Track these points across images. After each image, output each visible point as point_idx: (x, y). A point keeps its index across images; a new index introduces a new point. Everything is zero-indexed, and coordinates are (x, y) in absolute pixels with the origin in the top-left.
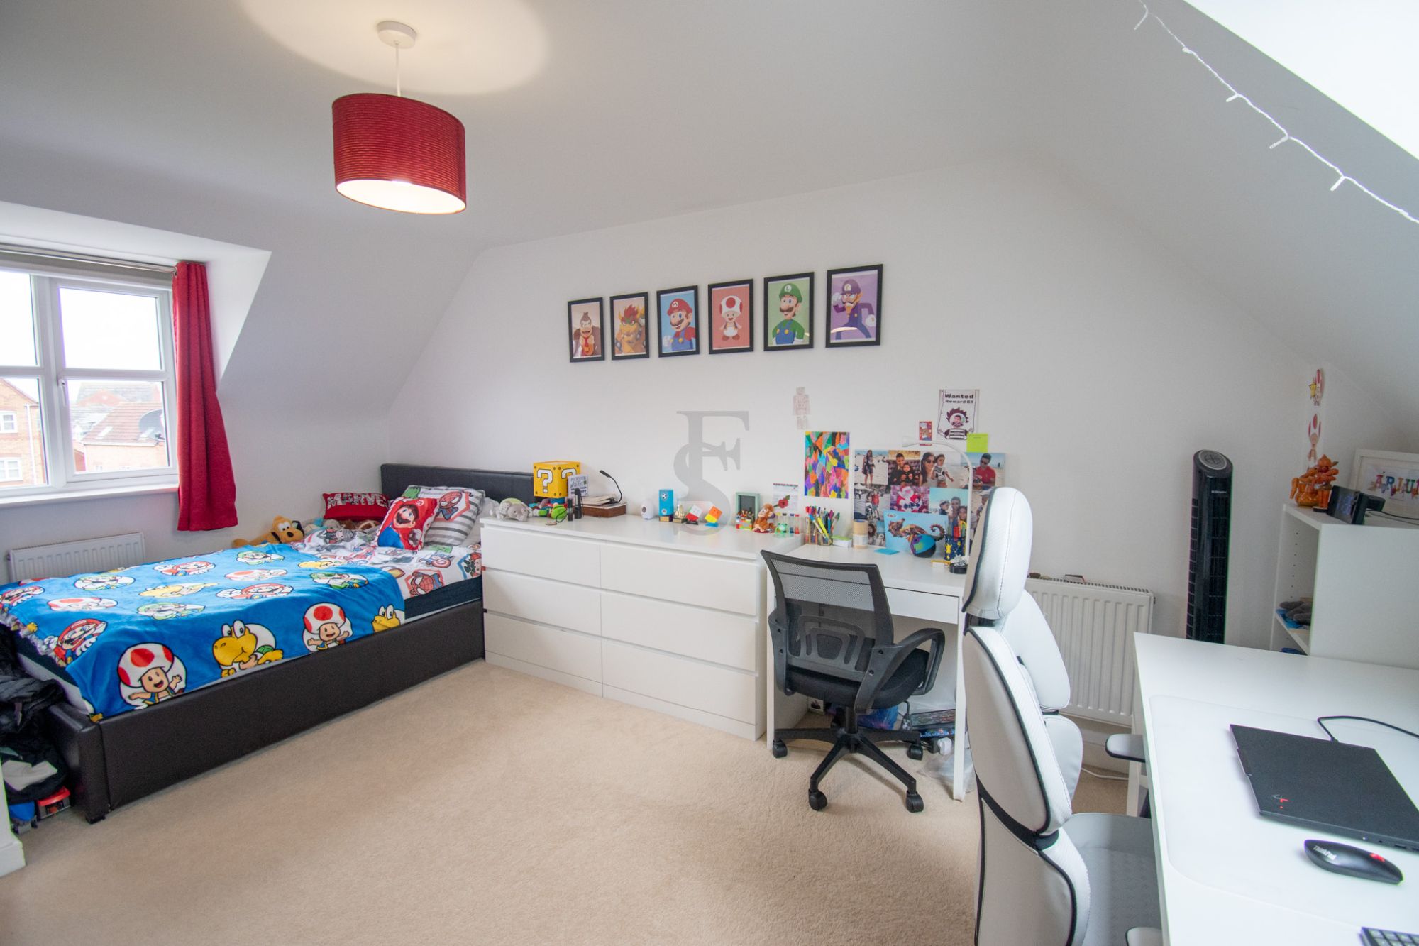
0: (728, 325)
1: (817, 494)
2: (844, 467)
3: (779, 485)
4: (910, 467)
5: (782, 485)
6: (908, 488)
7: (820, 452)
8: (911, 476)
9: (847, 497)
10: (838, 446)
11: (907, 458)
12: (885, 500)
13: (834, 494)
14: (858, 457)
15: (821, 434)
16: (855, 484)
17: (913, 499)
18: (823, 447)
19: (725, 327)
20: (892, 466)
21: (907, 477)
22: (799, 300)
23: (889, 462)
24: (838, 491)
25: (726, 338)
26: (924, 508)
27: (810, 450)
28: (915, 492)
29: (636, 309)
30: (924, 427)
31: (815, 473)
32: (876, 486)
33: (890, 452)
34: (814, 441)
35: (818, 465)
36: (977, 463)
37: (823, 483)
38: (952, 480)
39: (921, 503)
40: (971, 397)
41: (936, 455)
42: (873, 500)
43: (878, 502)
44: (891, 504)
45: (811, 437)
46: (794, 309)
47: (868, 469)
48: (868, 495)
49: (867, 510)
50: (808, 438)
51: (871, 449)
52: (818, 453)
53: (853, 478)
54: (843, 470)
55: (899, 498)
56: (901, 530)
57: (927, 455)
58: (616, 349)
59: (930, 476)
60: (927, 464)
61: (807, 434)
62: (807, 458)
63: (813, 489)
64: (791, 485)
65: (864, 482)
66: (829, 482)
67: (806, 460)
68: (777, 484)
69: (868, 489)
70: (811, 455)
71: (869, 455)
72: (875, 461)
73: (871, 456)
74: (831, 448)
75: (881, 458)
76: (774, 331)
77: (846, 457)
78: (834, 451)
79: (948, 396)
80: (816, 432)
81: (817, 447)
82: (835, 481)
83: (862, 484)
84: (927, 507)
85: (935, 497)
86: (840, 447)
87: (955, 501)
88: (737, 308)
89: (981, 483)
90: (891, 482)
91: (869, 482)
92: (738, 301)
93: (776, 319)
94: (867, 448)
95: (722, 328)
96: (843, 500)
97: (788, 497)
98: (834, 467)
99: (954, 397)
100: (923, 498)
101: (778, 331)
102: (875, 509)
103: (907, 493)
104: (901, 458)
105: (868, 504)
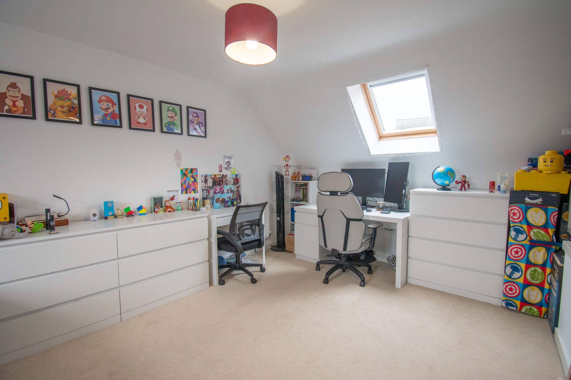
0: (140, 117)
1: (186, 193)
2: (196, 181)
3: (170, 191)
4: (219, 180)
5: (171, 191)
6: (218, 186)
7: (187, 176)
8: (219, 182)
9: (198, 192)
10: (193, 173)
11: (218, 177)
12: (212, 192)
13: (193, 192)
14: (202, 177)
15: (187, 169)
16: (202, 187)
17: (220, 190)
18: (188, 174)
19: (138, 118)
20: (213, 179)
21: (218, 183)
22: (176, 114)
23: (212, 178)
24: (195, 190)
25: (139, 123)
26: (223, 192)
27: (183, 175)
28: (220, 187)
29: (69, 92)
30: (220, 166)
31: (185, 184)
32: (209, 187)
33: (212, 175)
34: (184, 172)
35: (186, 182)
36: (235, 177)
37: (188, 188)
38: (229, 183)
39: (222, 191)
40: (231, 157)
41: (225, 175)
42: (208, 192)
43: (210, 192)
44: (214, 193)
45: (183, 170)
46: (174, 117)
47: (206, 181)
48: (207, 191)
49: (206, 196)
50: (182, 171)
51: (207, 174)
52: (186, 176)
53: (200, 185)
54: (196, 183)
55: (216, 190)
56: (219, 200)
57: (223, 175)
58: (49, 114)
59: (224, 183)
60: (223, 178)
61: (181, 169)
62: (182, 179)
63: (185, 191)
64: (175, 191)
65: (205, 186)
66: (191, 188)
67: (181, 180)
68: (169, 191)
69: (207, 188)
70: (183, 178)
71: (206, 176)
72: (208, 179)
73: (207, 176)
74: (191, 174)
75: (210, 177)
76: (165, 125)
77: (196, 178)
78: (192, 175)
79: (226, 157)
80: (185, 168)
81: (186, 174)
82: (193, 187)
83: (204, 187)
84: (224, 192)
85: (226, 188)
86: (194, 174)
87: (231, 189)
88: (145, 110)
89: (236, 183)
90: (213, 185)
91: (206, 186)
92: (145, 107)
93: (166, 120)
94: (205, 174)
95: (136, 118)
96: (196, 194)
97: (174, 196)
98: (193, 182)
99: (227, 157)
100: (223, 189)
101: (167, 125)
102: (209, 195)
103: (218, 188)
104: (216, 177)
105: (207, 194)
